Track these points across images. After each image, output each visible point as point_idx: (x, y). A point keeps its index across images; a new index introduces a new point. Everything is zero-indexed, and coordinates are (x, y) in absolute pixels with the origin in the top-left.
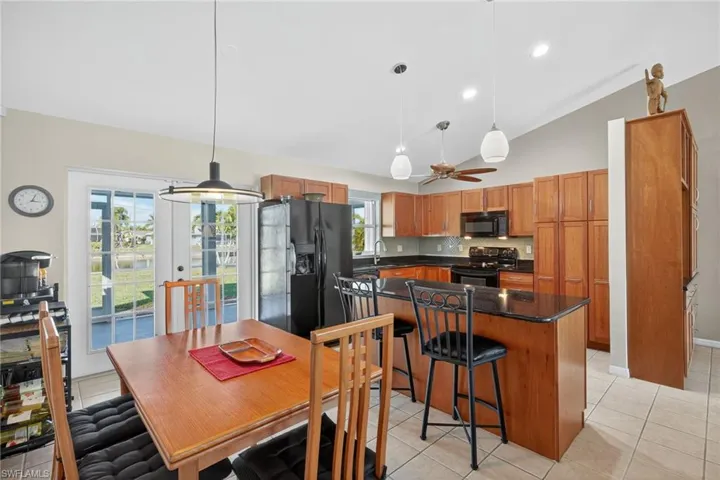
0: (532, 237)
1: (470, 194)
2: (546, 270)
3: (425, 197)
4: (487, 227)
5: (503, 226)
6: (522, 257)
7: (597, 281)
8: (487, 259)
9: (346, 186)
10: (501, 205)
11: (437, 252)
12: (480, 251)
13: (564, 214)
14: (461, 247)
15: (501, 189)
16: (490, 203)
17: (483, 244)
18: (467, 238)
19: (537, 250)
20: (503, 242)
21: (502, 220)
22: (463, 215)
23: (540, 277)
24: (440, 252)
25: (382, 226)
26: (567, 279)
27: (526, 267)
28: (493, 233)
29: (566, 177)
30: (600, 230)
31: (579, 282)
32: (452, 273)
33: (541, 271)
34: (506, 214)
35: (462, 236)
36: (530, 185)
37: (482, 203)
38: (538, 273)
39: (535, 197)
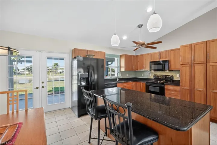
0: (179, 70)
1: (153, 54)
2: (186, 85)
3: (137, 56)
4: (160, 67)
5: (167, 67)
6: (175, 79)
7: (211, 91)
8: (160, 79)
9: (105, 52)
10: (166, 58)
11: (142, 76)
12: (158, 76)
13: (194, 60)
14: (150, 75)
15: (166, 51)
16: (161, 57)
17: (159, 74)
18: (153, 71)
19: (181, 76)
20: (167, 73)
21: (167, 64)
22: (151, 62)
23: (183, 88)
24: (143, 76)
25: (120, 67)
26: (195, 89)
27: (177, 83)
28: (163, 69)
29: (196, 44)
30: (213, 67)
31: (202, 91)
32: (146, 85)
33: (183, 85)
34: (168, 61)
35: (150, 70)
36: (179, 49)
37: (158, 58)
38: (182, 86)
39: (180, 53)
